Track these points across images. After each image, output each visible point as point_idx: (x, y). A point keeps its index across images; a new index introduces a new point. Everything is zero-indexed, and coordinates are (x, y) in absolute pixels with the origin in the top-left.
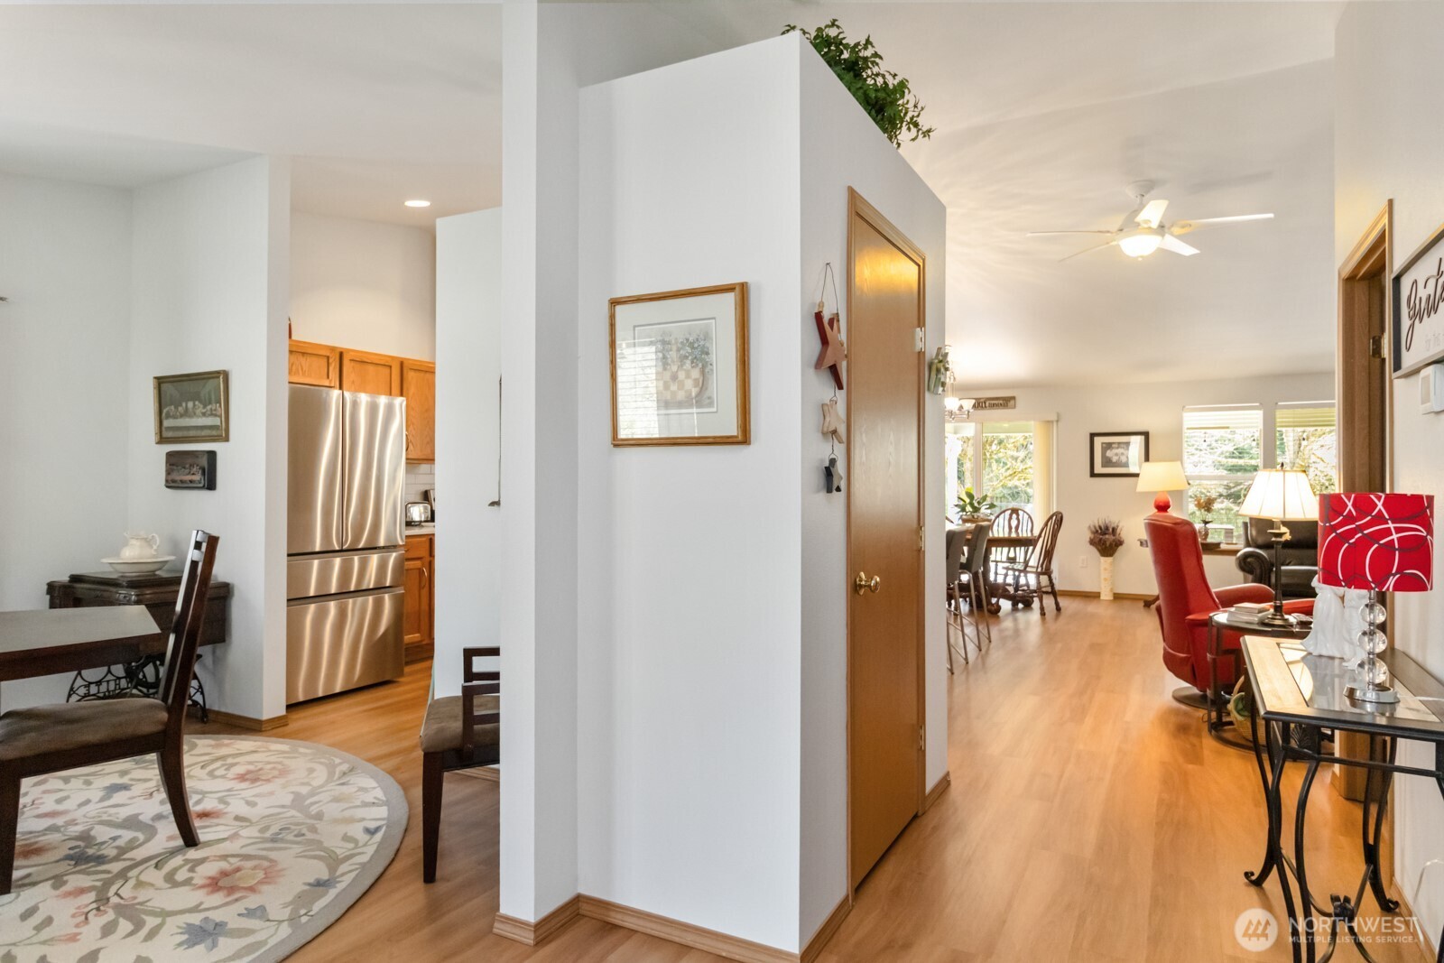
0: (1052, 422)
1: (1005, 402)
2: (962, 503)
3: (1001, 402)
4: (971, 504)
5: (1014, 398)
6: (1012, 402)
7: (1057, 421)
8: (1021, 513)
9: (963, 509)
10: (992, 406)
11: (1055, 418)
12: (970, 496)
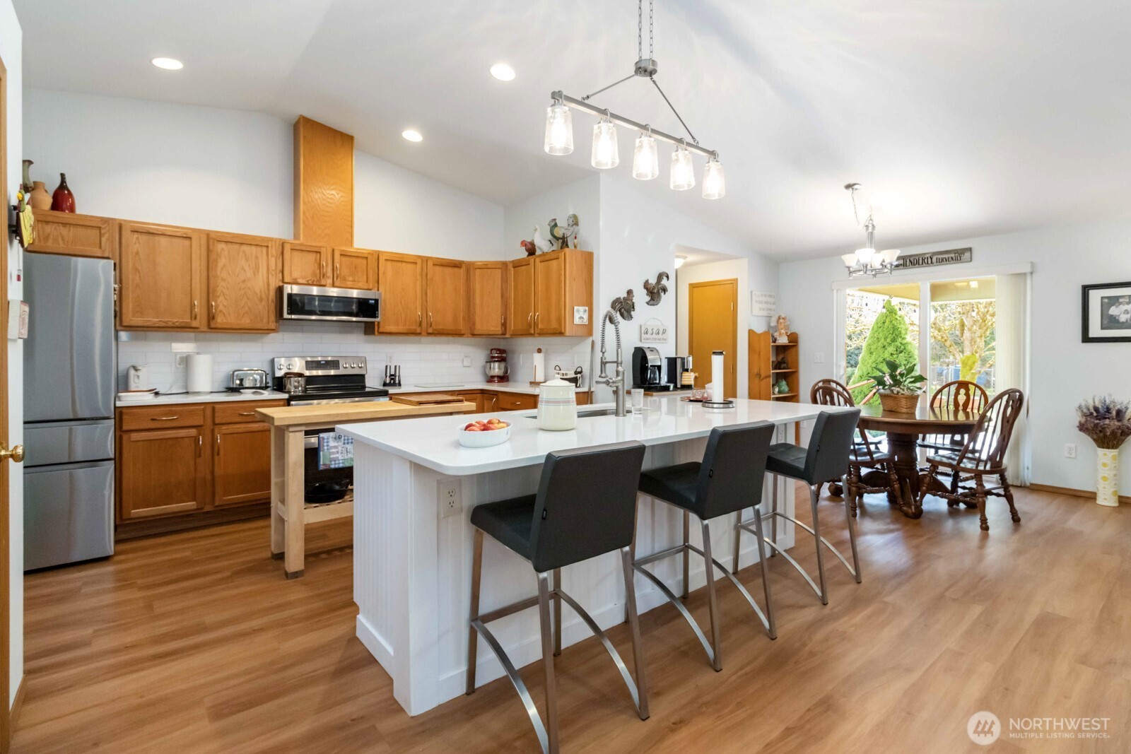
0: (1025, 274)
1: (958, 256)
2: (879, 374)
3: (953, 255)
4: (893, 377)
5: (970, 250)
6: (967, 255)
7: (1032, 273)
8: (972, 388)
9: (881, 382)
10: (941, 261)
11: (1028, 270)
12: (893, 366)
